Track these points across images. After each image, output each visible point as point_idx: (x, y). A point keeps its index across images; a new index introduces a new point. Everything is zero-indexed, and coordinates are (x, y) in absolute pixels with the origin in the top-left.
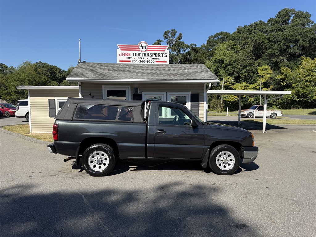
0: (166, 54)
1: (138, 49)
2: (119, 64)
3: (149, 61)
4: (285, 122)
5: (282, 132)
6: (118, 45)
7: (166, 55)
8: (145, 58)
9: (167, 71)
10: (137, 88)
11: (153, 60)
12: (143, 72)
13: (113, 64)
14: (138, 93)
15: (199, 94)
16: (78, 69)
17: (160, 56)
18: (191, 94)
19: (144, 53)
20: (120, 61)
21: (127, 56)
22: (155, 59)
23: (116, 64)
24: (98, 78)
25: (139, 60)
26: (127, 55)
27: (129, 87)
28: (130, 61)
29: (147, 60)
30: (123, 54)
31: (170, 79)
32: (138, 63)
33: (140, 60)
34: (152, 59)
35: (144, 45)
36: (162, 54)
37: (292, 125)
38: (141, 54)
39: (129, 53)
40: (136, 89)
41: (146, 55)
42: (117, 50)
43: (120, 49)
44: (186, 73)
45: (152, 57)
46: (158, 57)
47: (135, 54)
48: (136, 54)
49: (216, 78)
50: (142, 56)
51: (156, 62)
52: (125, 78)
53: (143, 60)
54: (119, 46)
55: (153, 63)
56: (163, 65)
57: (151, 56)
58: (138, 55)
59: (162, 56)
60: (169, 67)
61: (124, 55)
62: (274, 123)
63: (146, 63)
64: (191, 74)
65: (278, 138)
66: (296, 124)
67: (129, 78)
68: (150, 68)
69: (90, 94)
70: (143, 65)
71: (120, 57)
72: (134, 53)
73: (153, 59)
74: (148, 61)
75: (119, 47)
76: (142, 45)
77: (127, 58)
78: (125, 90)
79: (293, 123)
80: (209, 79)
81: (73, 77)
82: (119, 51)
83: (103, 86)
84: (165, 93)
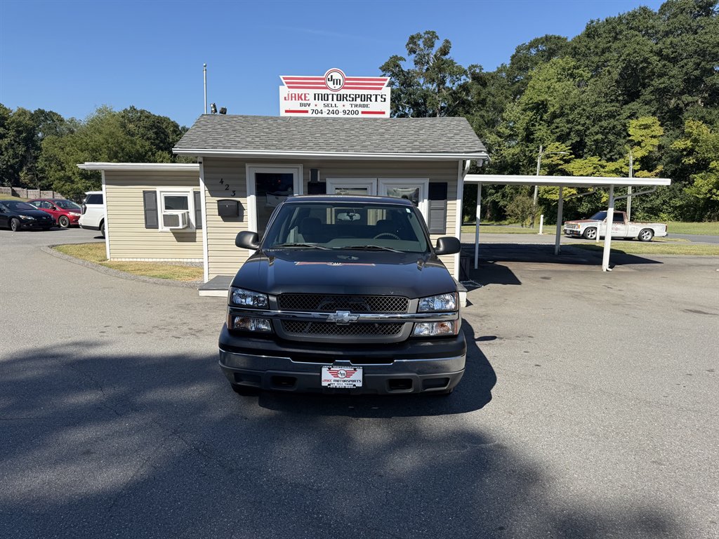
0: (384, 96)
1: (324, 86)
2: (284, 119)
3: (347, 112)
4: (667, 249)
5: (649, 270)
6: (281, 77)
7: (385, 99)
8: (340, 104)
9: (382, 135)
10: (317, 170)
11: (355, 109)
12: (331, 135)
13: (271, 118)
14: (319, 180)
15: (446, 183)
16: (198, 129)
17: (371, 101)
18: (430, 183)
19: (336, 93)
20: (287, 111)
21: (302, 100)
22: (360, 106)
23: (276, 119)
24: (236, 148)
25: (325, 110)
26: (300, 97)
27: (301, 167)
28: (307, 112)
29: (344, 108)
30: (293, 95)
31: (383, 150)
32: (325, 115)
33: (329, 108)
34: (353, 106)
35: (336, 76)
36: (376, 96)
37: (681, 255)
38: (330, 97)
39: (305, 94)
40: (314, 172)
41: (341, 98)
42: (280, 87)
43: (286, 85)
44: (421, 137)
45: (354, 102)
46: (365, 103)
47: (317, 95)
48: (320, 96)
49: (480, 150)
50: (333, 100)
51: (363, 113)
52: (290, 149)
53: (335, 109)
54: (284, 78)
55: (355, 116)
56: (375, 120)
57: (351, 99)
58: (324, 97)
59: (376, 101)
60: (389, 124)
61: (293, 99)
62: (638, 251)
63: (341, 115)
64: (431, 141)
65: (629, 282)
66: (689, 253)
67: (298, 149)
68: (347, 126)
69: (222, 182)
70: (334, 119)
71: (287, 102)
72: (315, 95)
73: (356, 106)
74: (344, 112)
75: (284, 81)
76: (332, 76)
77: (301, 105)
78: (292, 175)
79: (684, 251)
80: (465, 152)
81: (187, 146)
82: (284, 91)
83: (247, 166)
84: (374, 181)
